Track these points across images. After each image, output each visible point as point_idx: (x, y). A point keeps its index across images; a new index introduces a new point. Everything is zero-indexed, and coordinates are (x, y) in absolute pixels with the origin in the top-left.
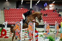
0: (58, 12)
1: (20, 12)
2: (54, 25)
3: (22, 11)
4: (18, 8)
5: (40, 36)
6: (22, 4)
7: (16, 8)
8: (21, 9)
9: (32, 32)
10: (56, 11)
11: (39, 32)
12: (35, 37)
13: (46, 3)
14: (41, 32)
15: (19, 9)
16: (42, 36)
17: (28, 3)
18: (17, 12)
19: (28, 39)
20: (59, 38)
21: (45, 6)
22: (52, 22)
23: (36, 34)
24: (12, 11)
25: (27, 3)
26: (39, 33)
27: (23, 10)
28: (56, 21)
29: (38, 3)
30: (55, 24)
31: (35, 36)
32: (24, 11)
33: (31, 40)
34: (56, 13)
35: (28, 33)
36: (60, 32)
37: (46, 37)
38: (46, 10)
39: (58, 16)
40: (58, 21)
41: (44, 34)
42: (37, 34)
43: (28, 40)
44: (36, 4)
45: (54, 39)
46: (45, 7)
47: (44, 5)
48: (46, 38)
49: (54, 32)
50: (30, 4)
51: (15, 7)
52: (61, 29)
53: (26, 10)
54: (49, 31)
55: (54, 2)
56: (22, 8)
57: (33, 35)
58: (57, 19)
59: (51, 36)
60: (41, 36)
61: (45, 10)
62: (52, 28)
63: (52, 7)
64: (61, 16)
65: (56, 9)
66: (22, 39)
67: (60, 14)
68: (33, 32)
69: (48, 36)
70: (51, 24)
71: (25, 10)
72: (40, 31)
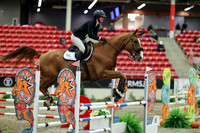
0: (156, 38)
1: (33, 36)
2: (142, 79)
3: (39, 33)
4: (27, 23)
5: (97, 112)
6: (39, 10)
7: (19, 25)
8: (36, 28)
9: (70, 101)
10: (149, 34)
11: (94, 100)
12: (81, 117)
13: (117, 10)
14: (99, 101)
15: (29, 28)
16: (104, 113)
17: (60, 7)
18: (21, 37)
19: (59, 123)
20: (159, 121)
21: (113, 17)
22: (130, 68)
23: (84, 108)
24: (7, 35)
25: (55, 7)
26: (93, 106)
27: (42, 29)
28: (149, 65)
29: (90, 7)
30: (146, 75)
31: (82, 113)
32: (45, 33)
33: (68, 126)
34: (149, 41)
35: (58, 104)
36: (161, 102)
37: (115, 118)
38: (118, 31)
39: (154, 50)
40: (156, 65)
41: (109, 108)
42: (86, 108)
43: (57, 126)
44: (86, 12)
45: (141, 124)
46: (114, 21)
47: (112, 13)
48: (117, 119)
49: (143, 102)
50: (65, 10)
51: (18, 19)
52: (165, 91)
53: (54, 29)
54: (126, 99)
55: (144, 5)
56: (41, 23)
57: (72, 110)
58: (153, 60)
59: (132, 115)
60: (99, 115)
61: (115, 31)
62: (135, 87)
63: (135, 20)
64: (164, 51)
65: (150, 28)
66: (38, 125)
67: (161, 43)
68: (74, 103)
69: (122, 114)
70: (132, 74)
71: (48, 29)
72: (97, 98)
